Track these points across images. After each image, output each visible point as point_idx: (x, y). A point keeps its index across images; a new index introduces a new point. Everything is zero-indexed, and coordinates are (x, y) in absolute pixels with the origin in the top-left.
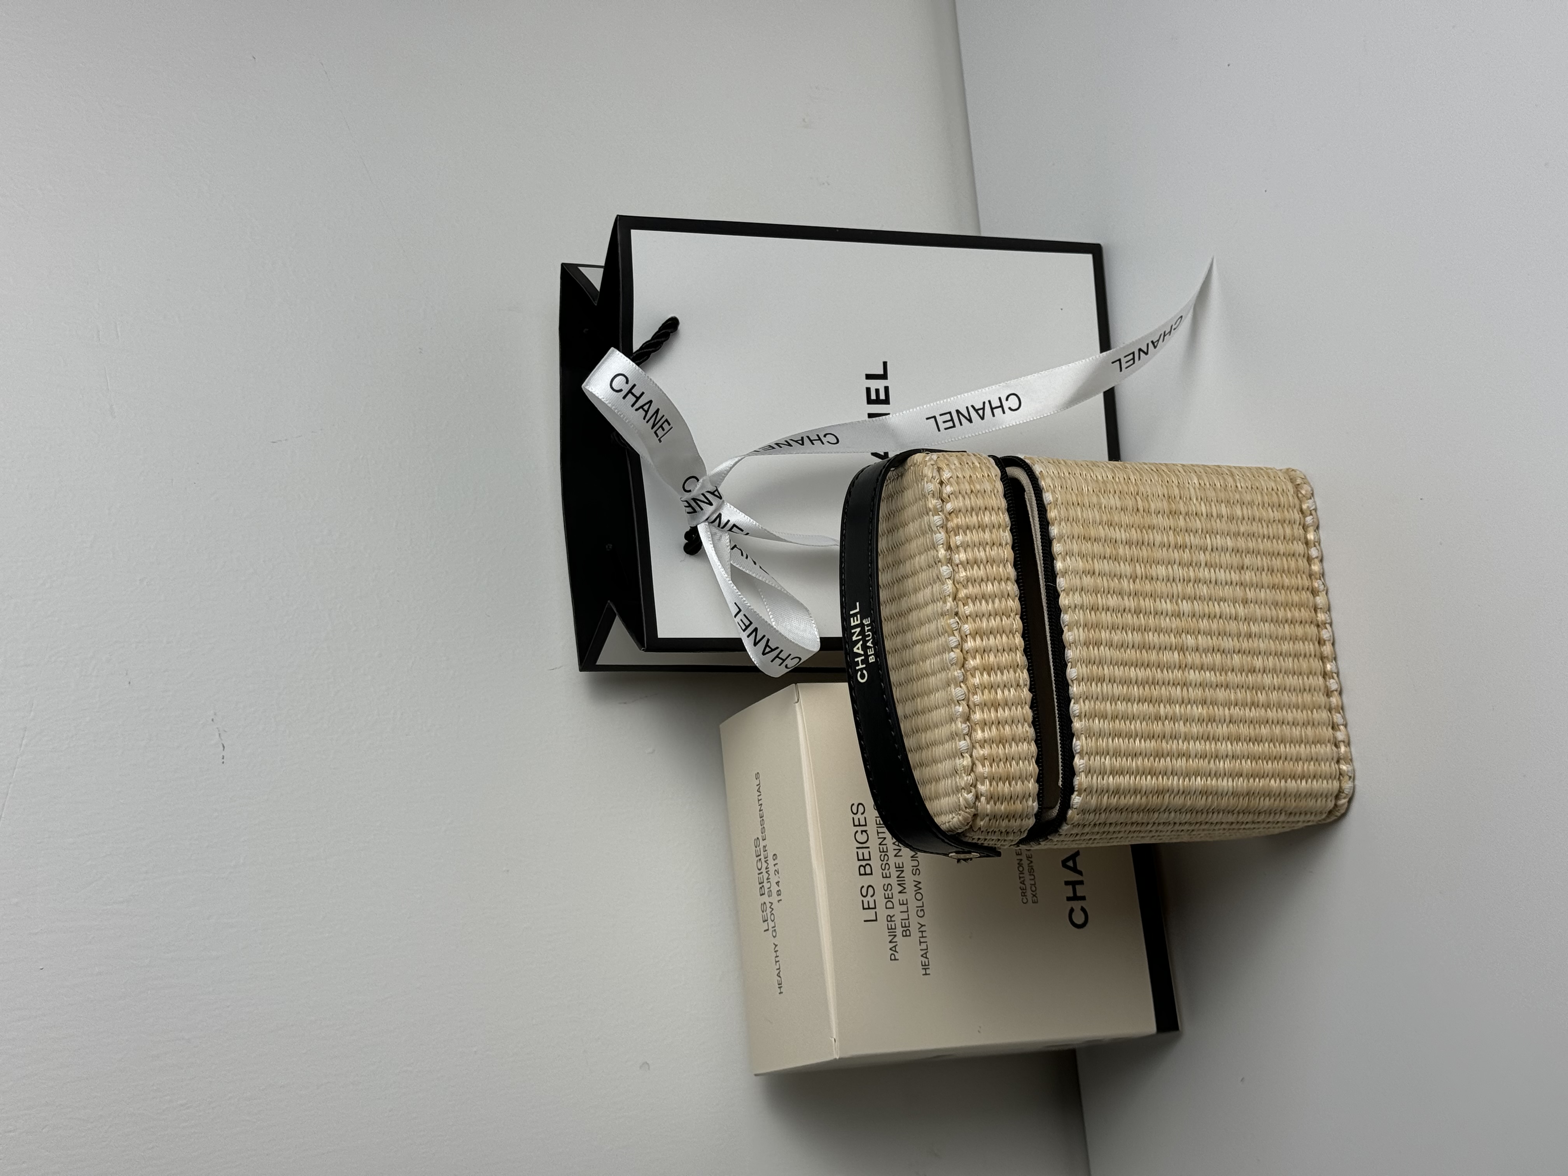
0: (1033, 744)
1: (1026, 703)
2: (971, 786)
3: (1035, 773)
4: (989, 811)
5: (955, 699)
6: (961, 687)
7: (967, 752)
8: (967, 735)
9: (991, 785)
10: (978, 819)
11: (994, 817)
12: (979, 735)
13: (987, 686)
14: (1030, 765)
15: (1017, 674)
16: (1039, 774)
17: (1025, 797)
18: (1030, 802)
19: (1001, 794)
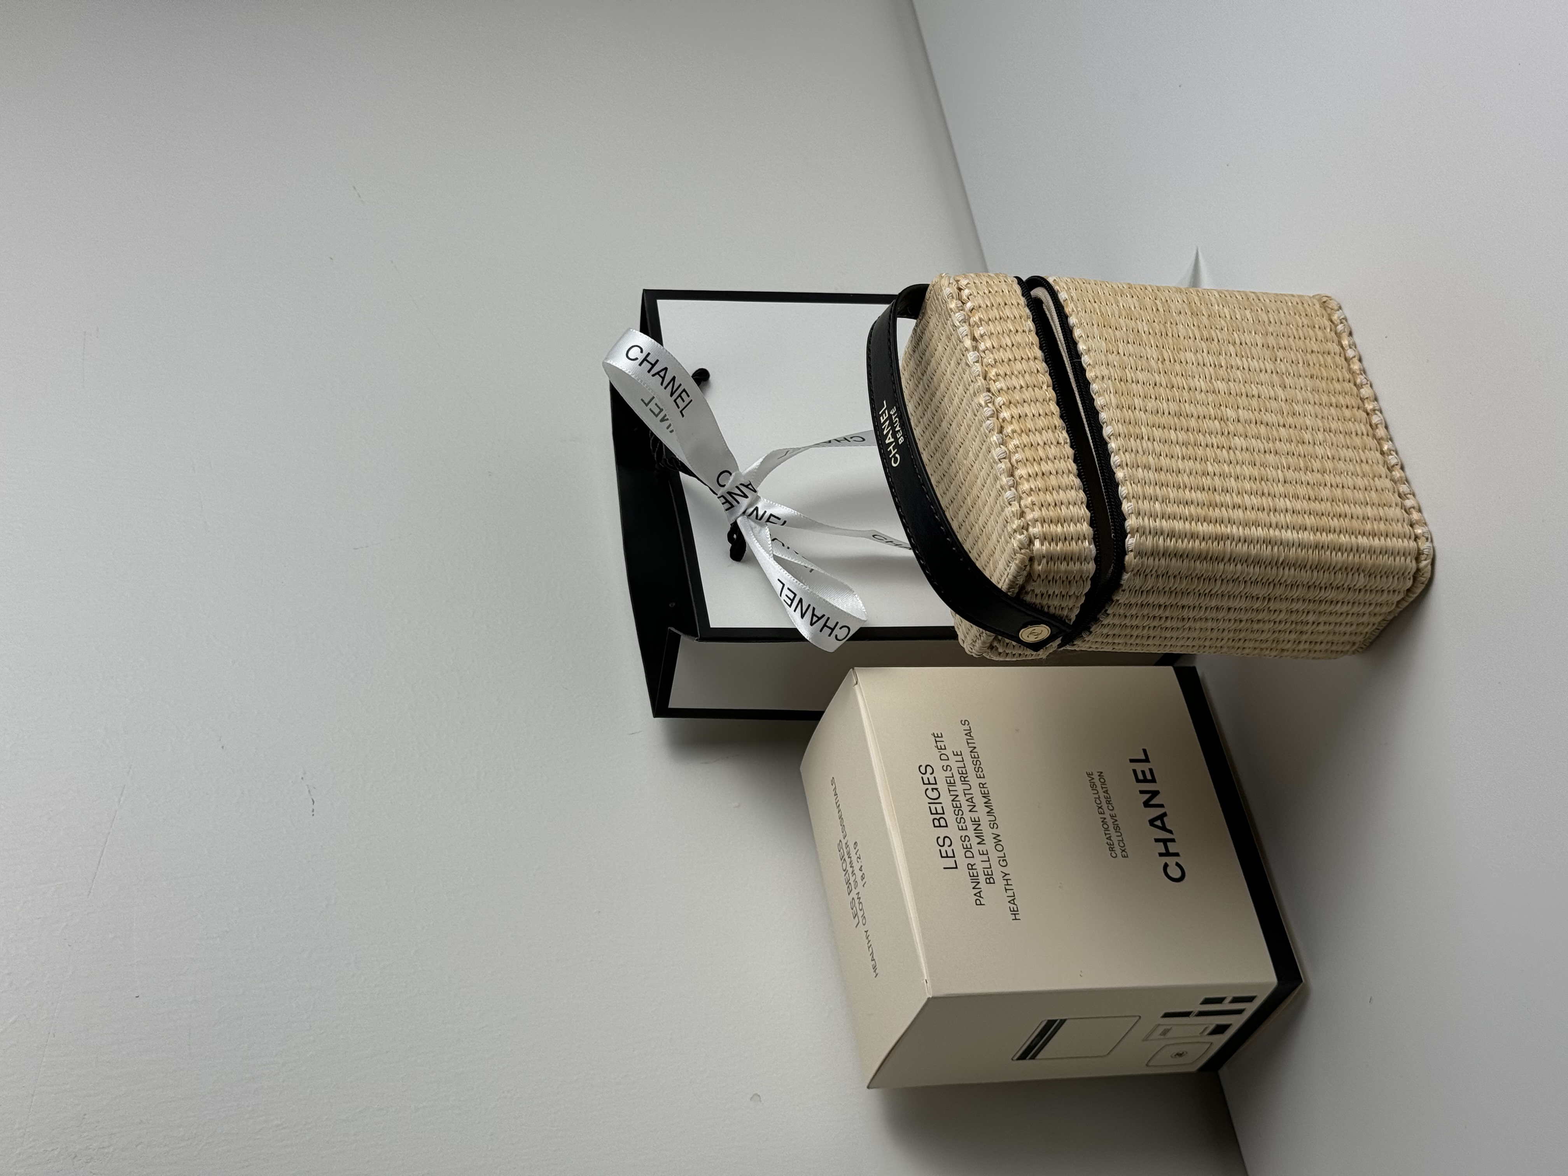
0: (1081, 491)
1: (1068, 458)
2: (1022, 528)
3: (1087, 516)
4: (1044, 552)
5: (996, 458)
6: (1000, 447)
7: (1014, 501)
8: (1013, 487)
9: (1043, 527)
10: (1036, 563)
11: (1051, 558)
12: (1026, 486)
13: (1026, 444)
14: (1081, 509)
15: (1056, 434)
16: (1091, 517)
17: (1080, 538)
18: (1087, 543)
19: (1054, 534)
